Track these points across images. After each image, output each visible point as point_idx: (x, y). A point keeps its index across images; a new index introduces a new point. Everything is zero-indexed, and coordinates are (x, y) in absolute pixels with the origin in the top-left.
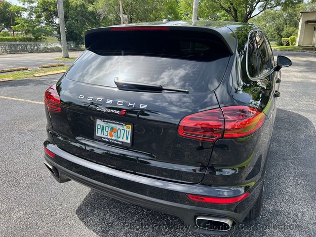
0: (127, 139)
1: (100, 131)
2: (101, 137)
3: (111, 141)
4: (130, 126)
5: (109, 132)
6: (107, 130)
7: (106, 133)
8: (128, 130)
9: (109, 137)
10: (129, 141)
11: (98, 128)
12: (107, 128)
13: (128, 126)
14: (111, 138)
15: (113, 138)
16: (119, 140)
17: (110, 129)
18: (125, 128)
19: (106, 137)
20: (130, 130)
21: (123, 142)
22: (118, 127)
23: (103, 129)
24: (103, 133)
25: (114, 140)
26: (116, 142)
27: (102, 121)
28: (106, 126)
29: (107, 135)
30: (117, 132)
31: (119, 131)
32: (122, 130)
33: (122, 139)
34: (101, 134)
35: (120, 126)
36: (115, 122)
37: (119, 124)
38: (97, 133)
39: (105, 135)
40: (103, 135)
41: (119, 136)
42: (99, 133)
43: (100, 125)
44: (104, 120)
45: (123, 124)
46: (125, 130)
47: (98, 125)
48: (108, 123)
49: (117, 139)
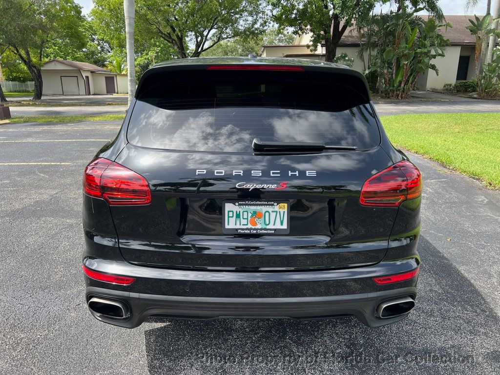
0: (282, 224)
1: (232, 220)
2: (237, 230)
3: (255, 232)
4: (286, 205)
5: (249, 219)
6: (245, 217)
7: (244, 222)
8: (282, 211)
9: (249, 226)
10: (285, 226)
11: (229, 217)
12: (245, 214)
13: (282, 204)
14: (253, 227)
15: (256, 227)
16: (268, 227)
17: (250, 215)
18: (277, 208)
19: (244, 227)
20: (286, 210)
21: (275, 230)
22: (263, 209)
23: (238, 216)
24: (238, 223)
25: (261, 229)
26: (265, 232)
27: (237, 204)
28: (244, 211)
29: (247, 225)
30: (263, 216)
31: (267, 214)
32: (272, 212)
33: (274, 225)
34: (236, 225)
35: (268, 206)
36: (260, 203)
37: (267, 205)
38: (228, 224)
39: (243, 225)
40: (240, 225)
41: (267, 222)
42: (231, 224)
43: (232, 211)
44: (240, 203)
45: (273, 203)
46: (277, 212)
47: (229, 212)
48: (247, 206)
49: (264, 226)
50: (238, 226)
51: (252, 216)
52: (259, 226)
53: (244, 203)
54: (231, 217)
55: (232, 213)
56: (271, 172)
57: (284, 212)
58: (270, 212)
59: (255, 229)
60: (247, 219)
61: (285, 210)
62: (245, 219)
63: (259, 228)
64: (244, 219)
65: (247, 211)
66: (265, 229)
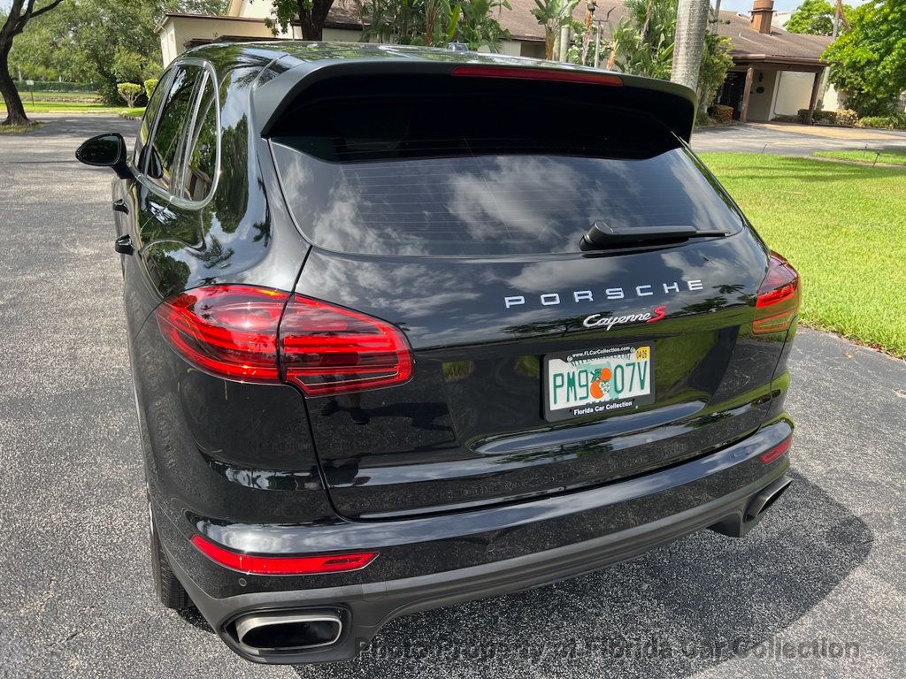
0: (642, 387)
1: (562, 392)
2: (571, 410)
3: (601, 409)
4: (647, 349)
5: (590, 384)
6: (583, 382)
7: (581, 392)
8: (642, 361)
9: (591, 400)
10: (647, 391)
11: (556, 387)
12: (583, 376)
13: (641, 349)
14: (597, 401)
15: (602, 399)
16: (621, 396)
17: (590, 376)
18: (633, 357)
19: (583, 403)
20: (648, 359)
21: (633, 399)
22: (612, 362)
23: (571, 383)
24: (572, 396)
25: (611, 402)
26: (618, 406)
27: (570, 359)
28: (580, 372)
29: (587, 397)
30: (613, 376)
31: (619, 370)
32: (628, 365)
33: (630, 390)
34: (568, 400)
35: (619, 356)
36: (607, 351)
37: (617, 353)
38: (555, 402)
39: (581, 399)
40: (576, 399)
41: (620, 388)
42: (559, 400)
43: (562, 375)
44: (574, 356)
45: (628, 348)
46: (634, 364)
47: (555, 376)
48: (585, 361)
49: (615, 396)
50: (572, 404)
51: (594, 379)
52: (606, 397)
53: (581, 355)
54: (559, 386)
55: (561, 377)
56: (638, 288)
57: (646, 362)
58: (624, 366)
59: (601, 404)
60: (587, 385)
61: (645, 359)
62: (584, 386)
63: (608, 400)
64: (580, 386)
65: (586, 371)
66: (618, 401)
